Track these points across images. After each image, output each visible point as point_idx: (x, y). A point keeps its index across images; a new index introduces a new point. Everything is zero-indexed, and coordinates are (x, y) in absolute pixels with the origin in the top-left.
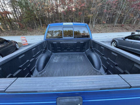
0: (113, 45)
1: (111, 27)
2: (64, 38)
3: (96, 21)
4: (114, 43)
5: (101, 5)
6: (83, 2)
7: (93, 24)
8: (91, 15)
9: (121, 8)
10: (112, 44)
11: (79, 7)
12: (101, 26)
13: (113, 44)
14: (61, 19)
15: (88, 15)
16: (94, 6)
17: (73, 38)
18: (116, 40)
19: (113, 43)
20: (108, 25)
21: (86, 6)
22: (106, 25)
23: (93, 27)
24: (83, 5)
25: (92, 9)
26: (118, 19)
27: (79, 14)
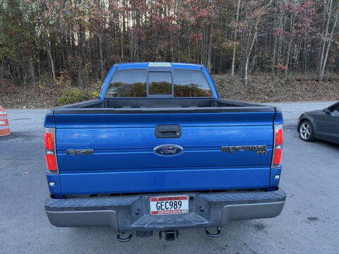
0: (304, 134)
1: (308, 85)
2: (149, 96)
3: (254, 62)
4: (306, 126)
5: (263, 13)
6: (205, 5)
7: (244, 73)
8: (235, 43)
9: (331, 24)
10: (301, 130)
11: (192, 19)
12: (273, 79)
13: (303, 130)
14: (127, 53)
15: (223, 41)
16: (242, 18)
17: (172, 96)
18: (309, 118)
19: (303, 125)
20: (298, 77)
21: (213, 15)
22: (291, 76)
23: (243, 81)
24: (204, 13)
25: (234, 24)
26: (329, 56)
27: (193, 40)
